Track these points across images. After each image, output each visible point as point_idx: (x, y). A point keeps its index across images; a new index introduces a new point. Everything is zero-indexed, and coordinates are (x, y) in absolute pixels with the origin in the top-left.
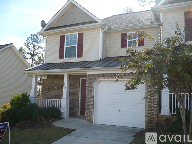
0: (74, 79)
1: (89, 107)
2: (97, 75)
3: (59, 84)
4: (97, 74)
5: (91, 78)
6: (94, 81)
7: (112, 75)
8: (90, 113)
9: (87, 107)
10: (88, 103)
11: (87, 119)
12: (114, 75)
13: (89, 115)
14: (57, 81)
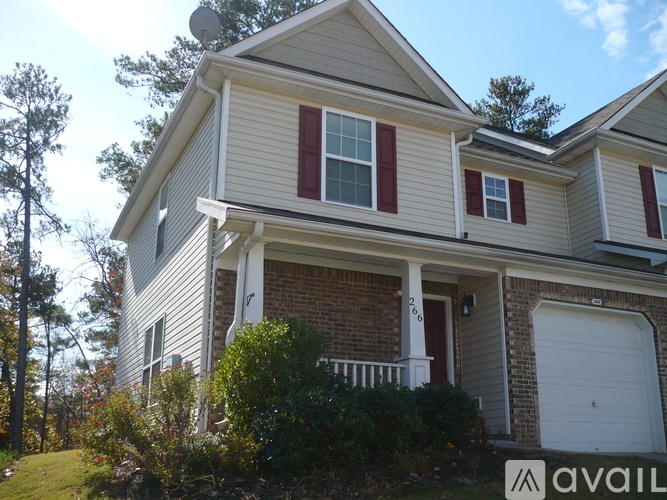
0: (375, 288)
1: (524, 392)
2: (537, 285)
3: (310, 303)
4: (539, 282)
5: (520, 293)
6: (530, 302)
7: (580, 292)
8: (529, 412)
9: (520, 392)
10: (521, 377)
11: (523, 436)
12: (584, 292)
13: (527, 421)
14: (300, 290)
